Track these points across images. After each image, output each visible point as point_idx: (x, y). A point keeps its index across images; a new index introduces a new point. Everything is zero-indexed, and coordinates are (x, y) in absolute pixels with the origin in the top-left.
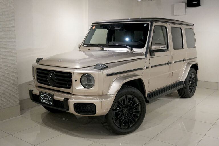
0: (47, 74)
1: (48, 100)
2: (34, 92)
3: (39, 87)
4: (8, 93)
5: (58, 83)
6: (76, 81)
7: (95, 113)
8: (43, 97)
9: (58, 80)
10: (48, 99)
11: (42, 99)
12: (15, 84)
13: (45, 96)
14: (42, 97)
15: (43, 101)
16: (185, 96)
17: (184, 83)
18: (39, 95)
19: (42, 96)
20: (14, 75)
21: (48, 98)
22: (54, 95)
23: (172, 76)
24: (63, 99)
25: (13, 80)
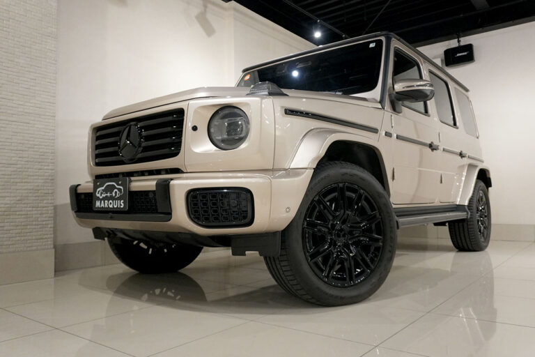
1: (113, 199)
2: (81, 189)
4: (23, 213)
6: (195, 128)
7: (251, 222)
8: (101, 194)
9: (147, 138)
10: (114, 195)
11: (98, 199)
13: (106, 189)
15: (102, 205)
16: (469, 245)
17: (466, 208)
18: (92, 191)
19: (99, 192)
20: (45, 168)
23: (441, 182)
24: (155, 182)
25: (39, 181)
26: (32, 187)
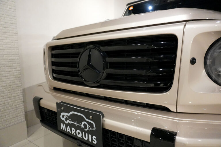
0: (76, 55)
1: (82, 130)
2: (44, 103)
3: (56, 89)
5: (109, 77)
6: (193, 61)
8: (66, 120)
9: (113, 65)
10: (83, 126)
11: (64, 123)
12: (16, 86)
13: (72, 117)
14: (64, 119)
15: (69, 130)
18: (56, 111)
19: (63, 116)
20: (14, 70)
21: (84, 123)
22: (103, 116)
24: (149, 132)
25: (11, 79)
26: (6, 84)
